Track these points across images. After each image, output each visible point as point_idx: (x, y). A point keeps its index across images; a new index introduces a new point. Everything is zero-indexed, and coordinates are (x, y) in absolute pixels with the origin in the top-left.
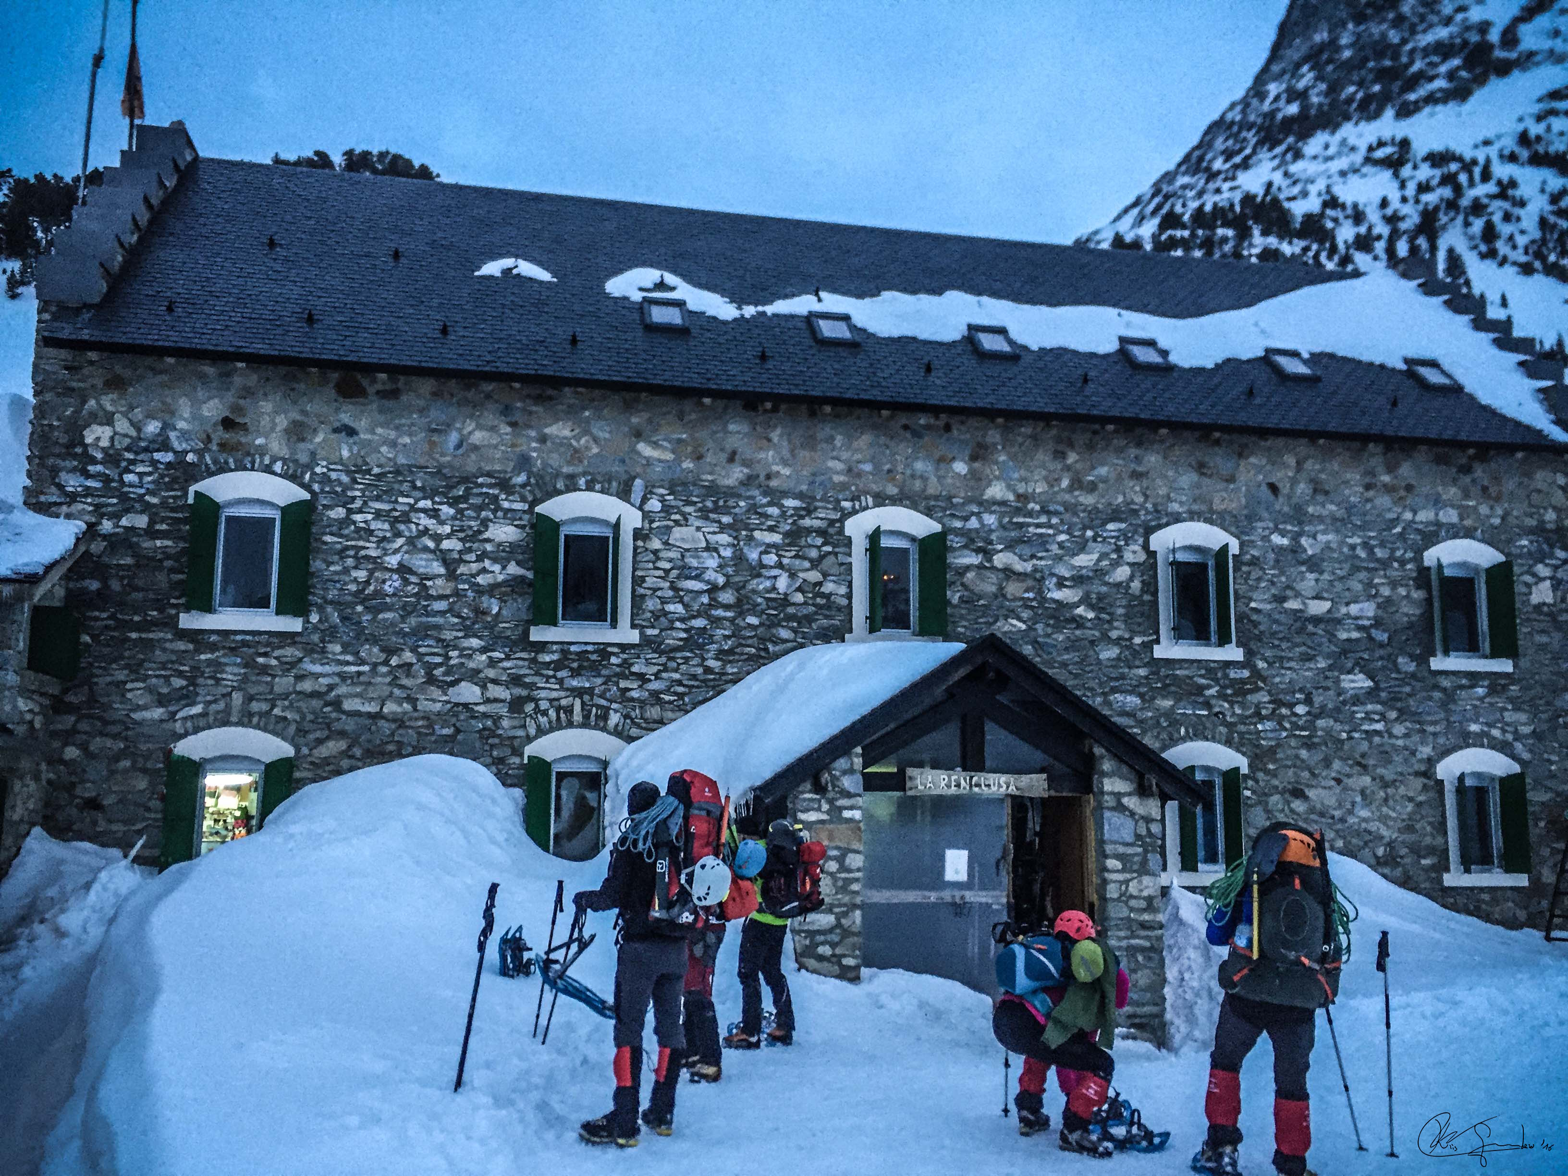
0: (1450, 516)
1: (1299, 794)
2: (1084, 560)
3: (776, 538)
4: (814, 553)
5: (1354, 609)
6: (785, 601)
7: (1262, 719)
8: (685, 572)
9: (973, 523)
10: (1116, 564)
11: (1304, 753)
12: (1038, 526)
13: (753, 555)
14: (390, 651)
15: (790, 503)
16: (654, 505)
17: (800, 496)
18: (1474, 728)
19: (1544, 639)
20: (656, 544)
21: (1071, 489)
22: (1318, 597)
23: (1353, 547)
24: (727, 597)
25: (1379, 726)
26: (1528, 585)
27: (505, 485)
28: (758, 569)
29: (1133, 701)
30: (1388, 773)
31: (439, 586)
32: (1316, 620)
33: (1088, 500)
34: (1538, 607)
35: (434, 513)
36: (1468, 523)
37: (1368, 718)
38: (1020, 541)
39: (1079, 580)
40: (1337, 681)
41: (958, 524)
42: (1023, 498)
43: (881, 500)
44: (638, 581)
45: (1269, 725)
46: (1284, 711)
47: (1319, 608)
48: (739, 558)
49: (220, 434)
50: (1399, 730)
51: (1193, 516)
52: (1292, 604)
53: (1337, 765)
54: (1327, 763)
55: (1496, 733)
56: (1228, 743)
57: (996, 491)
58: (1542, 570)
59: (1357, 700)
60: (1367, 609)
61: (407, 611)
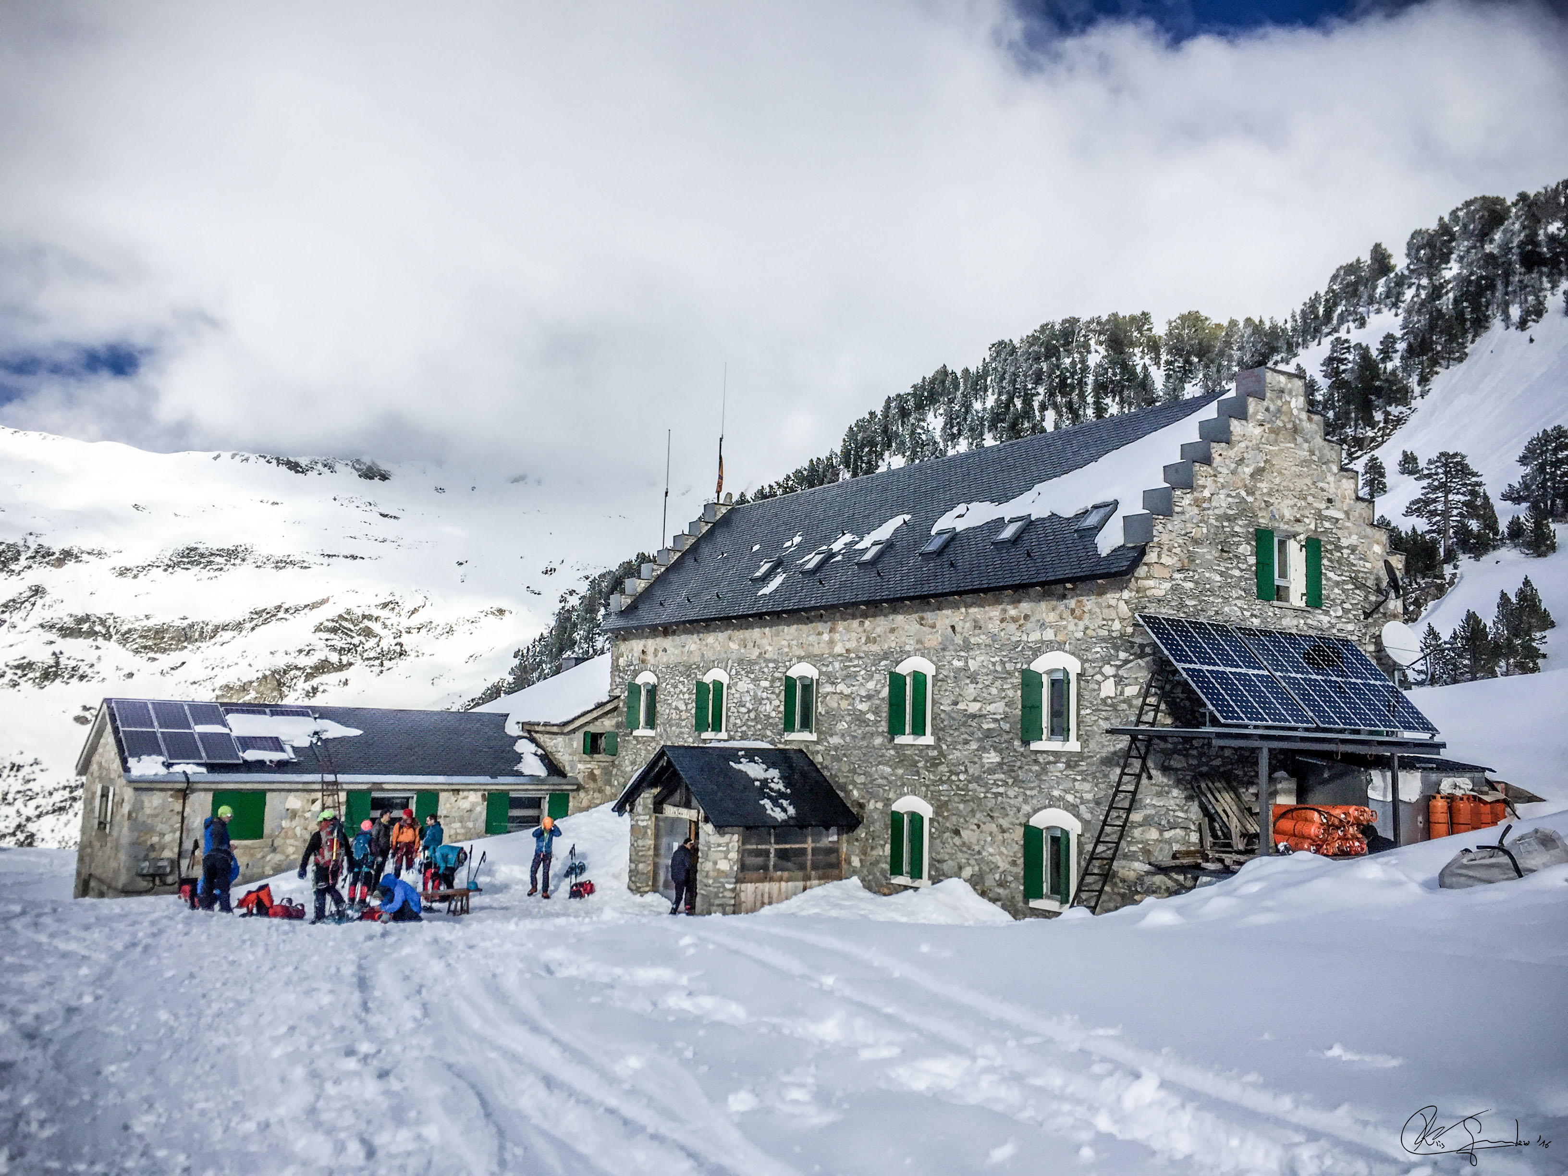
0: (1049, 635)
1: (957, 833)
2: (871, 685)
3: (766, 684)
4: (777, 691)
5: (991, 708)
6: (768, 717)
7: (942, 782)
8: (741, 704)
11: (961, 806)
12: (854, 666)
13: (760, 695)
15: (771, 665)
16: (734, 672)
17: (774, 661)
18: (1056, 793)
19: (1106, 725)
20: (733, 691)
22: (975, 700)
23: (994, 664)
24: (752, 715)
25: (1001, 790)
26: (1099, 683)
28: (761, 701)
29: (887, 769)
30: (1005, 823)
32: (974, 716)
33: (874, 648)
34: (1104, 701)
35: (683, 683)
36: (1060, 638)
37: (995, 784)
38: (847, 676)
39: (869, 697)
40: (981, 758)
41: (824, 669)
42: (848, 651)
43: (800, 659)
44: (728, 709)
45: (945, 787)
46: (954, 778)
47: (974, 708)
48: (756, 696)
49: (642, 656)
50: (1012, 793)
51: (917, 652)
52: (961, 706)
53: (978, 815)
54: (973, 813)
55: (1070, 798)
56: (925, 797)
57: (839, 648)
58: (1108, 670)
59: (991, 771)
60: (999, 707)
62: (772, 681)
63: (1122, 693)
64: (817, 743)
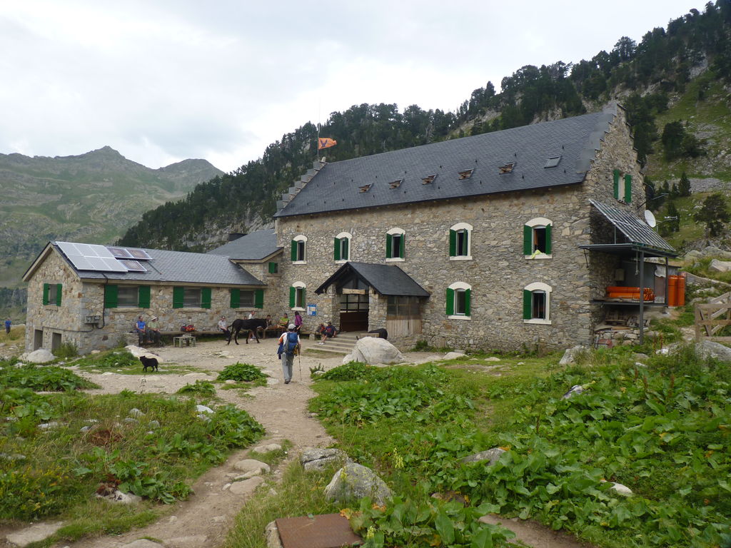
0: (536, 211)
1: (485, 296)
2: (436, 236)
3: (374, 238)
4: (381, 241)
5: (504, 243)
6: (376, 252)
7: (476, 275)
8: (359, 247)
9: (412, 229)
10: (443, 236)
12: (426, 228)
13: (370, 243)
14: (318, 267)
15: (377, 229)
16: (354, 233)
17: (379, 228)
18: (538, 276)
19: (565, 247)
20: (355, 242)
21: (433, 218)
22: (494, 240)
23: (505, 224)
24: (366, 252)
25: (509, 277)
26: (561, 230)
27: (332, 232)
28: (371, 245)
29: (445, 271)
30: (511, 290)
31: (324, 254)
32: (494, 247)
33: (437, 220)
34: (564, 237)
35: (323, 239)
36: (541, 212)
37: (506, 274)
38: (422, 232)
39: (434, 241)
40: (498, 264)
41: (409, 230)
42: (423, 222)
43: (394, 226)
44: (351, 250)
45: (478, 277)
46: (483, 273)
47: (494, 243)
48: (368, 243)
49: (297, 229)
50: (515, 277)
51: (462, 221)
52: (486, 243)
53: (496, 287)
54: (494, 287)
55: (545, 278)
56: (467, 282)
57: (417, 221)
58: (566, 224)
59: (503, 269)
60: (508, 242)
61: (320, 259)
62: (378, 236)
63: (573, 233)
64: (405, 262)
